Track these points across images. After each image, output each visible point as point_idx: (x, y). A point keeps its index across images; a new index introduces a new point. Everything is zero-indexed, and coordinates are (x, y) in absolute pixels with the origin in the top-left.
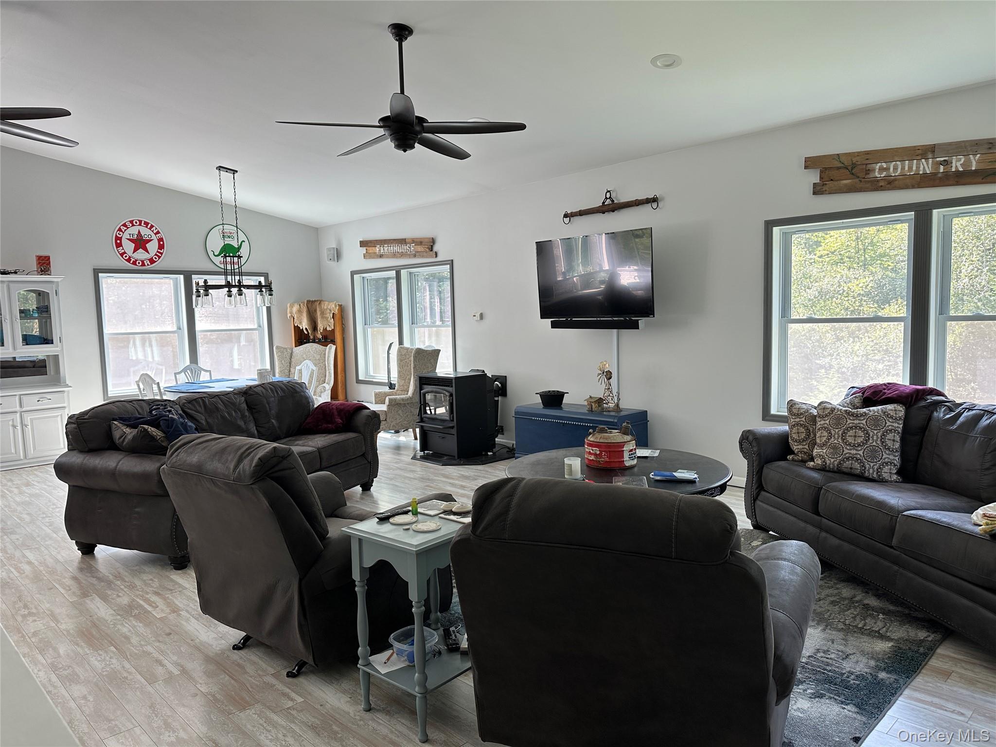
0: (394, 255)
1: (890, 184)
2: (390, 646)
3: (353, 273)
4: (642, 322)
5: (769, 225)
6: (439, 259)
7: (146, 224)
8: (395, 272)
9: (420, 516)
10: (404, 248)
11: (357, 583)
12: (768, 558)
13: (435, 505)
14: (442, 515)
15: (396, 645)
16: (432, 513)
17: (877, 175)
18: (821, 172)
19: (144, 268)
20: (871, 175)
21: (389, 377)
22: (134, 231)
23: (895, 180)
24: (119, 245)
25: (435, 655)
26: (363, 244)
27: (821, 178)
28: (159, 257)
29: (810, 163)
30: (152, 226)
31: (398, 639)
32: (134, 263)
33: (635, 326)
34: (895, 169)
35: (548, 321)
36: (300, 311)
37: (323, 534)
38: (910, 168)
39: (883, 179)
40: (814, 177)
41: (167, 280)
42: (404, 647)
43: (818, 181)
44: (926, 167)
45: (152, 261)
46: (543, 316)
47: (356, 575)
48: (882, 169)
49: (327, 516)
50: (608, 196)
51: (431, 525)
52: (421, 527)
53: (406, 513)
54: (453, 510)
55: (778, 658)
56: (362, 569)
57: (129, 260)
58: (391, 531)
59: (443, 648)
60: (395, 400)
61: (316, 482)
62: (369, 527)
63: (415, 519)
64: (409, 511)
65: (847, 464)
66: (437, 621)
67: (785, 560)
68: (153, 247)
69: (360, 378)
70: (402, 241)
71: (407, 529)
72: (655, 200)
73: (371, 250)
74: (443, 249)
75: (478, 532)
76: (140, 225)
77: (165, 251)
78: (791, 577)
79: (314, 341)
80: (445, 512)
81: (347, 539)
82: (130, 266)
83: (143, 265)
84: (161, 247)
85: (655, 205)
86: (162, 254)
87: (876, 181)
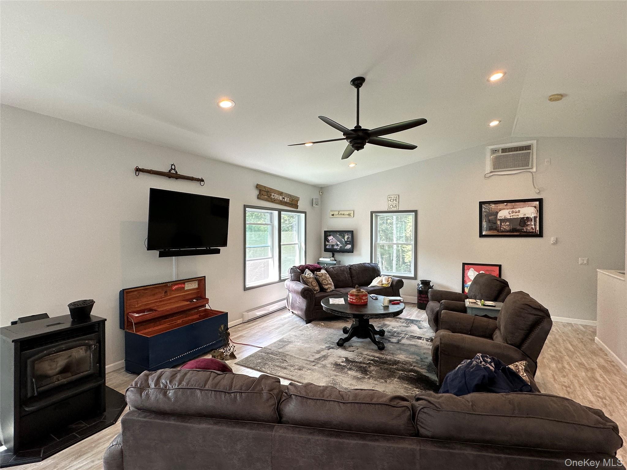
5: (245, 207)
29: (258, 187)
33: (218, 252)
34: (276, 196)
39: (274, 199)
40: (258, 192)
44: (281, 198)
48: (273, 196)
50: (173, 167)
85: (202, 183)
87: (272, 199)
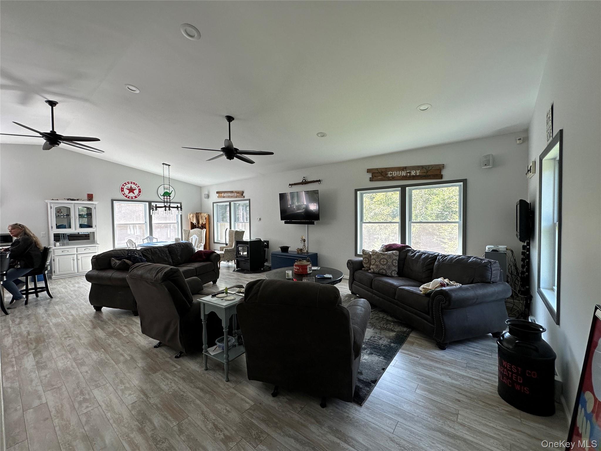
0: (229, 197)
1: (393, 179)
2: (216, 344)
3: (213, 203)
4: (315, 222)
5: (356, 191)
6: (245, 198)
7: (134, 183)
8: (229, 203)
9: (228, 294)
10: (233, 194)
11: (203, 320)
12: (353, 306)
13: (235, 290)
14: (237, 294)
15: (218, 344)
16: (233, 293)
17: (389, 175)
18: (372, 174)
19: (132, 199)
20: (388, 176)
21: (226, 241)
22: (129, 186)
23: (395, 177)
24: (122, 191)
25: (233, 347)
26: (217, 193)
27: (372, 176)
28: (139, 196)
29: (369, 171)
30: (136, 184)
31: (219, 342)
32: (128, 198)
33: (313, 223)
34: (395, 174)
35: (284, 221)
36: (193, 217)
37: (191, 301)
38: (399, 174)
39: (391, 177)
40: (370, 175)
41: (141, 204)
42: (221, 344)
43: (371, 177)
44: (404, 173)
45: (136, 197)
46: (282, 219)
47: (202, 317)
48: (391, 174)
49: (192, 295)
50: (304, 179)
51: (232, 297)
52: (228, 298)
53: (223, 293)
54: (241, 291)
55: (355, 342)
56: (205, 315)
57: (126, 197)
58: (216, 300)
59: (237, 344)
60: (227, 249)
61: (189, 282)
62: (208, 299)
63: (226, 295)
64: (224, 292)
65: (381, 271)
66: (235, 333)
67: (359, 306)
68: (136, 192)
69: (215, 241)
70: (232, 192)
71: (222, 298)
72: (319, 181)
73: (220, 195)
74: (246, 195)
75: (247, 301)
76: (132, 183)
77: (141, 194)
78: (360, 312)
79: (198, 228)
80: (239, 292)
81: (199, 303)
82: (127, 199)
83: (132, 198)
84: (140, 192)
85: (319, 183)
86: (140, 194)
87: (389, 177)
